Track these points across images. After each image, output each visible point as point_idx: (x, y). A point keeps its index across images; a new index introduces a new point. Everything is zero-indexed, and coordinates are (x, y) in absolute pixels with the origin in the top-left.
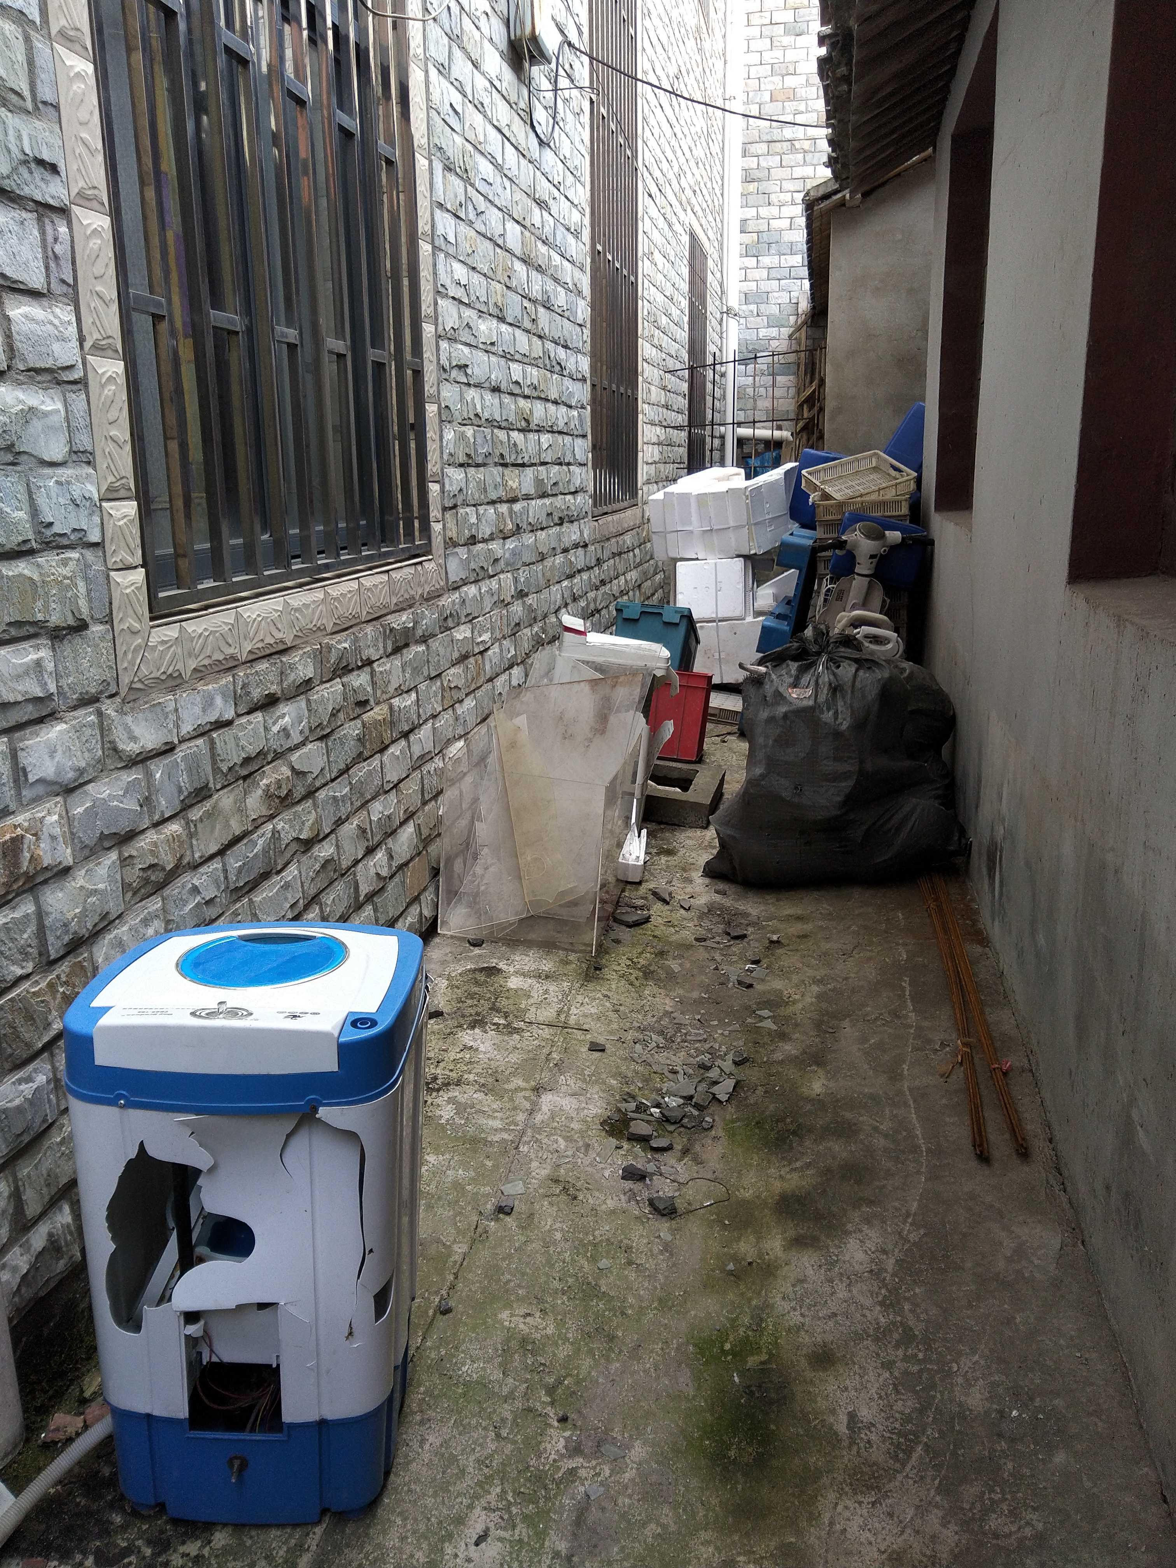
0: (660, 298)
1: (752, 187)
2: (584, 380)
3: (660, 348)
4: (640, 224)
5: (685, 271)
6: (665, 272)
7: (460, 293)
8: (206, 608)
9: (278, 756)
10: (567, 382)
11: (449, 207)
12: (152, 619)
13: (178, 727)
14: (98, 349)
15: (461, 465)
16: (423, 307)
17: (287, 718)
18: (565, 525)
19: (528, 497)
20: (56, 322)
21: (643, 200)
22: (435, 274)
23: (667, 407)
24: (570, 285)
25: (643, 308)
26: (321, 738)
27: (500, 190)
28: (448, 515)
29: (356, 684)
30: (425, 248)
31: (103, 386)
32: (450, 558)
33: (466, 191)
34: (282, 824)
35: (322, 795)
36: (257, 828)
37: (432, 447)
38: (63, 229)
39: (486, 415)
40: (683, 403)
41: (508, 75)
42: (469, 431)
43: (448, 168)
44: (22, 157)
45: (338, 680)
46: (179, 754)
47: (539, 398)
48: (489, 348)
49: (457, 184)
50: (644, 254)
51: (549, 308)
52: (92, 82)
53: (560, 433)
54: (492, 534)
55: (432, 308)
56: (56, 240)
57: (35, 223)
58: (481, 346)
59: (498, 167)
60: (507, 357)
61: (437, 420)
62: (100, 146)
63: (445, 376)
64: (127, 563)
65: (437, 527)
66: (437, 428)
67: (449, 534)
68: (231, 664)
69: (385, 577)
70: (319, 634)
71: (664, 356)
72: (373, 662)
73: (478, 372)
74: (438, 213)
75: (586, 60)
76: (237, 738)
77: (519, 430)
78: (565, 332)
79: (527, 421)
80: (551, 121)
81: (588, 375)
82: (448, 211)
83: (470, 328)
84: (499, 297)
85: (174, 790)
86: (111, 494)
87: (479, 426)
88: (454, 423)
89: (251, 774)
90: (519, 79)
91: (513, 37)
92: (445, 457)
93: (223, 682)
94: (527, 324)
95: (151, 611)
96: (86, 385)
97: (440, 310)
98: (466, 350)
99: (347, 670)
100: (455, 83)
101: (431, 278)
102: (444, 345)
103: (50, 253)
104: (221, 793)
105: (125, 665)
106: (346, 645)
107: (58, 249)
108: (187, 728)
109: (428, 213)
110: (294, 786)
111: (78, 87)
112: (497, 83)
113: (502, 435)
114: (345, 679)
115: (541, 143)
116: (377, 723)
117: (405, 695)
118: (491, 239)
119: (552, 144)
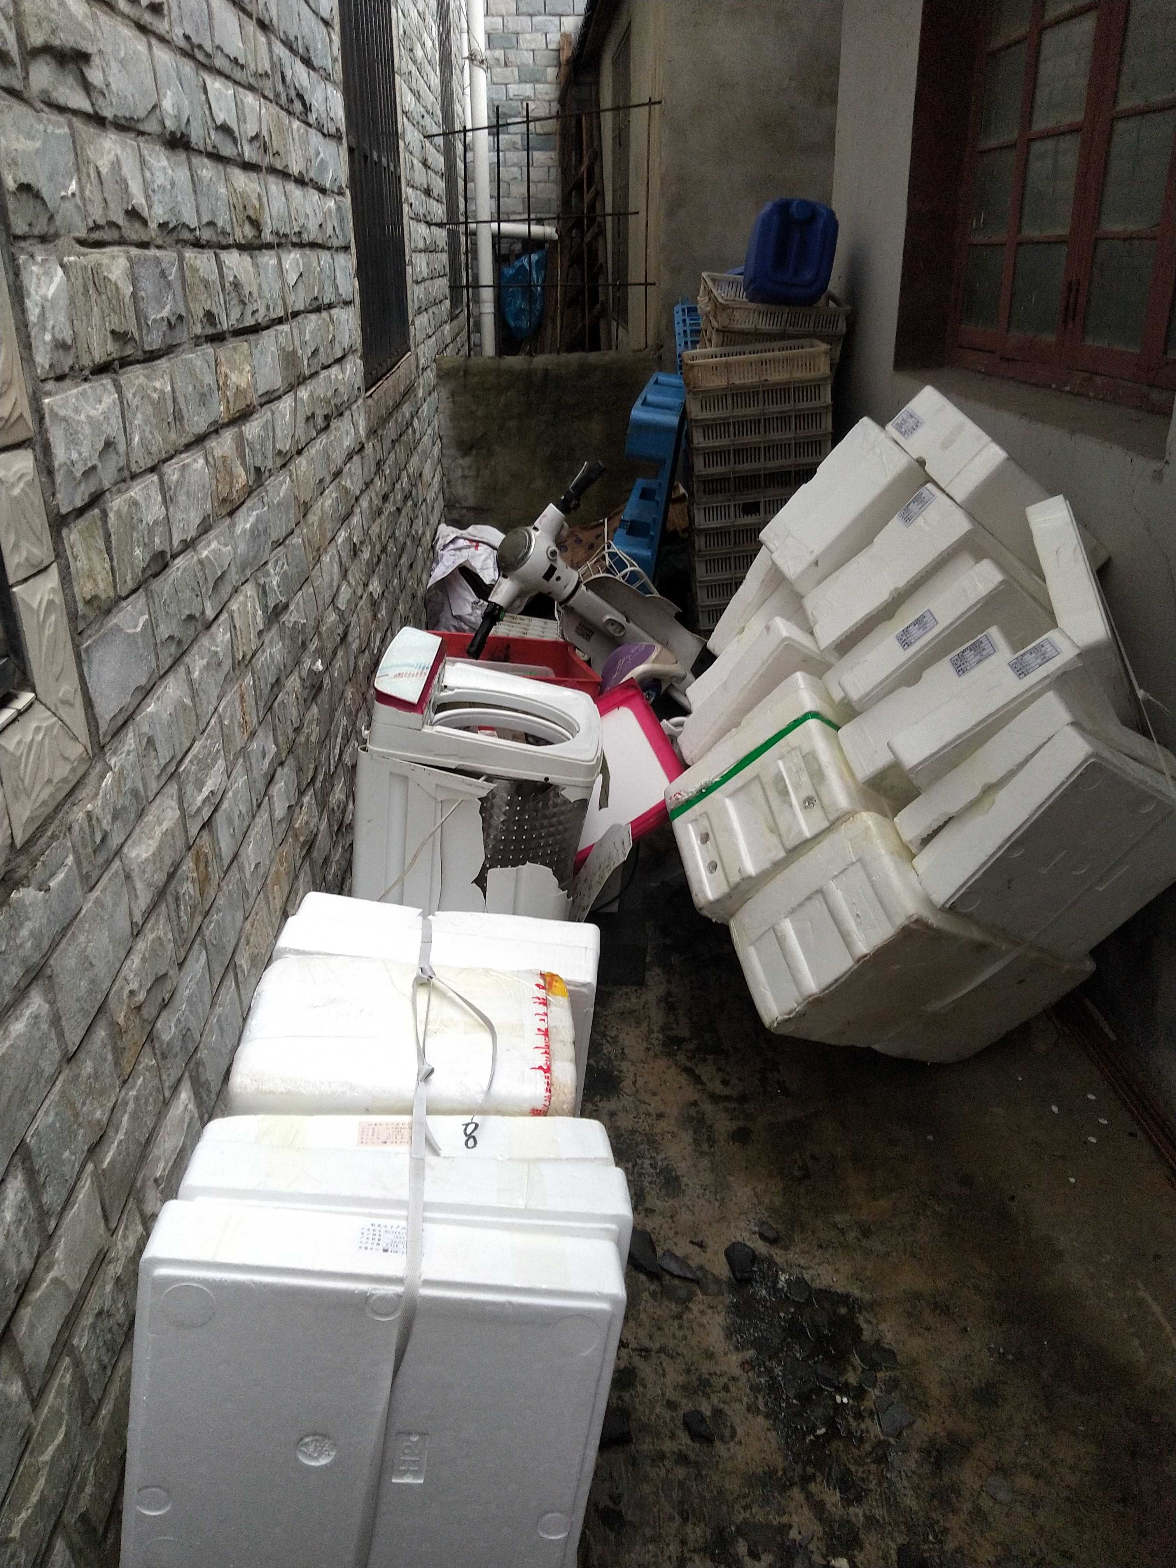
2: (337, 137)
15: (101, 370)
18: (333, 425)
23: (428, 192)
25: (397, 20)
28: (74, 534)
32: (97, 659)
42: (114, 264)
47: (273, 170)
48: (147, 19)
53: (313, 245)
54: (203, 519)
58: (123, 5)
60: (198, 56)
63: (6, 79)
65: (37, 592)
67: (84, 589)
71: (421, 109)
77: (238, 247)
81: (343, 129)
87: (144, 245)
88: (61, 242)
92: (42, 359)
113: (202, 263)
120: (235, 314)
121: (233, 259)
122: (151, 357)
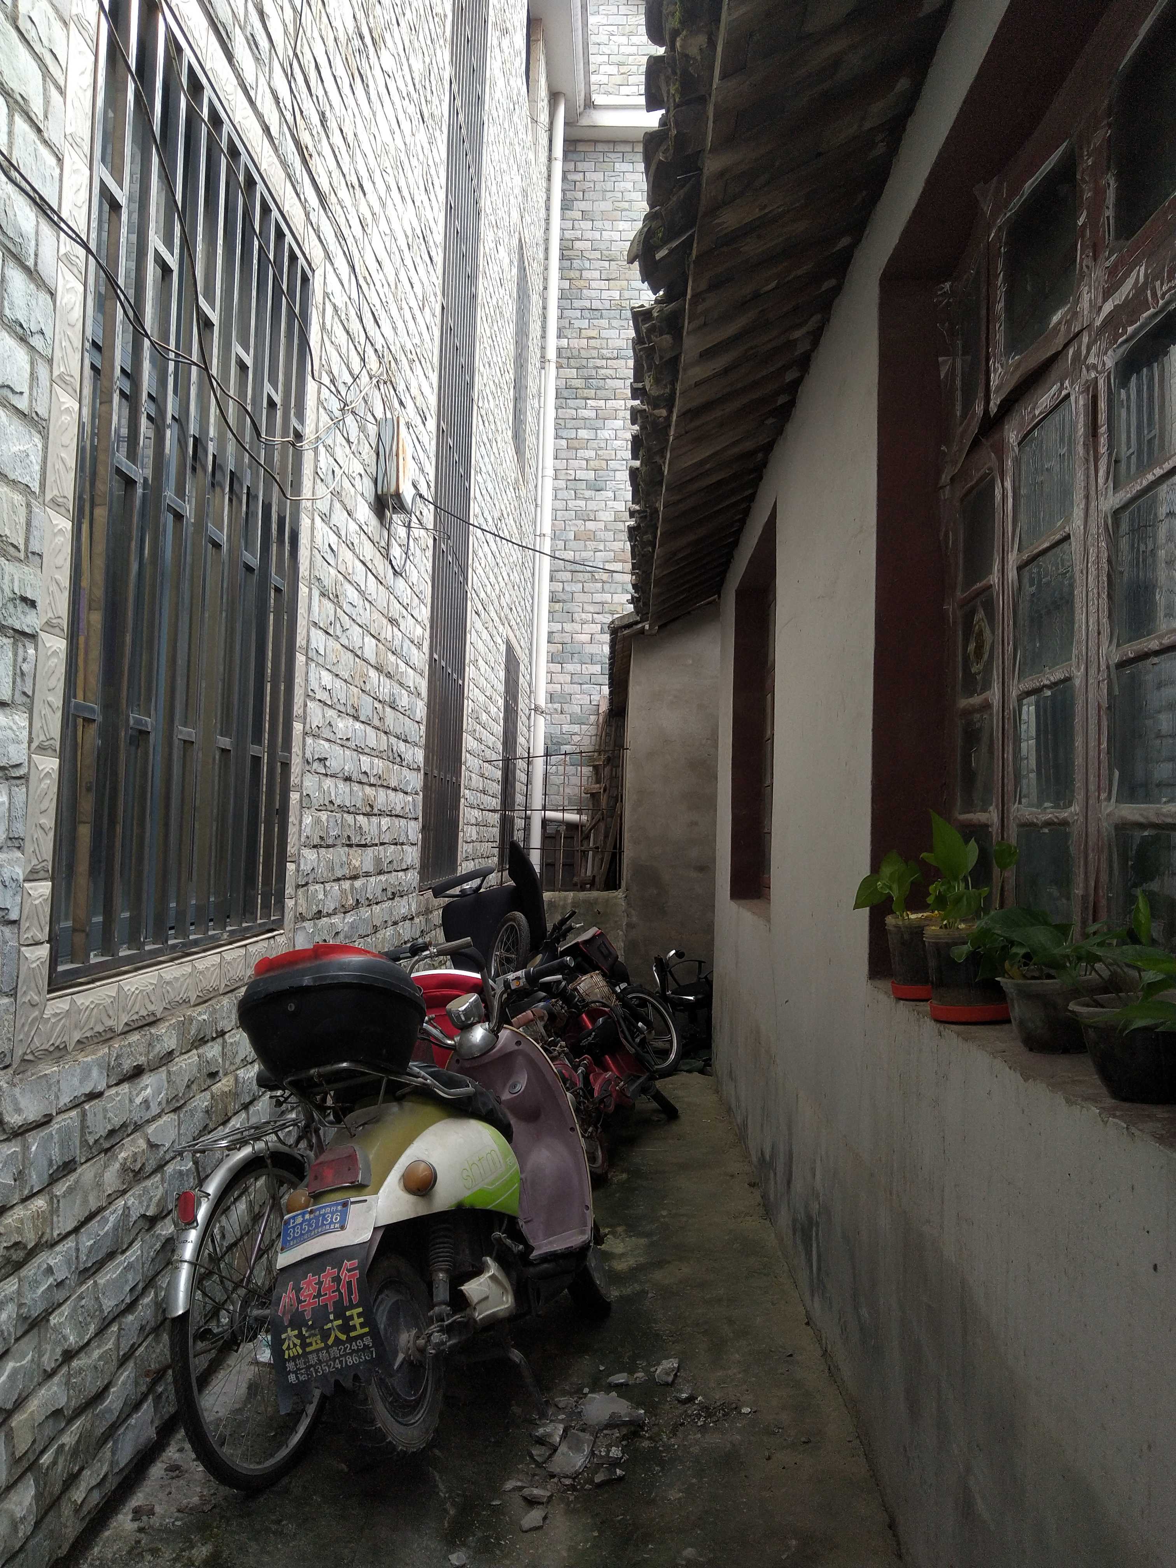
0: (482, 698)
1: (558, 606)
2: (418, 769)
3: (480, 741)
4: (468, 636)
5: (502, 675)
6: (487, 676)
7: (324, 696)
8: (93, 981)
9: (138, 1127)
10: (405, 771)
11: (322, 626)
12: (49, 992)
13: (57, 1098)
14: (42, 749)
15: (315, 847)
16: (295, 709)
17: (149, 1090)
18: (397, 899)
19: (367, 875)
20: (15, 728)
21: (471, 616)
22: (307, 680)
23: (484, 792)
24: (412, 689)
25: (468, 706)
26: (174, 1111)
27: (362, 611)
28: (301, 891)
29: (210, 1055)
30: (300, 659)
31: (41, 781)
32: (299, 932)
33: (335, 612)
34: (133, 1200)
35: (169, 1169)
36: (110, 1203)
37: (292, 830)
38: (31, 651)
39: (338, 802)
40: (497, 788)
41: (373, 521)
42: (324, 816)
43: (323, 594)
44: (12, 596)
45: (195, 1051)
46: (55, 1126)
47: (383, 786)
48: (344, 743)
49: (330, 606)
50: (470, 661)
51: (394, 708)
52: (69, 536)
53: (397, 816)
54: (336, 909)
55: (302, 709)
56: (24, 660)
57: (10, 646)
58: (338, 741)
59: (361, 592)
60: (359, 750)
61: (298, 806)
62: (67, 585)
63: (308, 768)
64: (37, 939)
65: (289, 903)
66: (298, 813)
67: (300, 910)
68: (108, 1036)
69: (243, 951)
70: (184, 1005)
71: (483, 747)
72: (226, 1033)
73: (334, 764)
74: (313, 630)
75: (432, 507)
76: (105, 1110)
77: (364, 814)
78: (406, 729)
79: (371, 806)
80: (404, 556)
81: (422, 766)
82: (320, 628)
83: (331, 726)
84: (356, 699)
85: (46, 1163)
86: (32, 876)
87: (332, 811)
88: (313, 809)
89: (113, 1146)
90: (382, 523)
91: (379, 492)
92: (303, 840)
93: (101, 1053)
94: (376, 722)
95: (49, 985)
96: (27, 781)
97: (308, 710)
98: (327, 745)
99: (202, 1041)
100: (333, 528)
101: (303, 684)
102: (309, 740)
103: (18, 671)
104: (84, 1166)
105: (21, 1037)
106: (205, 1017)
107: (25, 667)
108: (65, 1100)
109: (305, 631)
110: (147, 1160)
111: (60, 539)
112: (365, 527)
113: (349, 818)
114: (201, 1051)
115: (395, 573)
116: (224, 1093)
117: (249, 1066)
118: (352, 651)
119: (404, 574)
120: (358, 838)
121: (360, 818)
122: (328, 846)
